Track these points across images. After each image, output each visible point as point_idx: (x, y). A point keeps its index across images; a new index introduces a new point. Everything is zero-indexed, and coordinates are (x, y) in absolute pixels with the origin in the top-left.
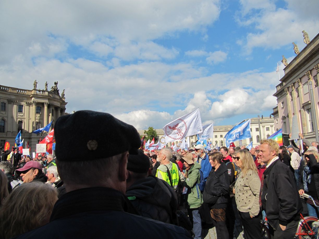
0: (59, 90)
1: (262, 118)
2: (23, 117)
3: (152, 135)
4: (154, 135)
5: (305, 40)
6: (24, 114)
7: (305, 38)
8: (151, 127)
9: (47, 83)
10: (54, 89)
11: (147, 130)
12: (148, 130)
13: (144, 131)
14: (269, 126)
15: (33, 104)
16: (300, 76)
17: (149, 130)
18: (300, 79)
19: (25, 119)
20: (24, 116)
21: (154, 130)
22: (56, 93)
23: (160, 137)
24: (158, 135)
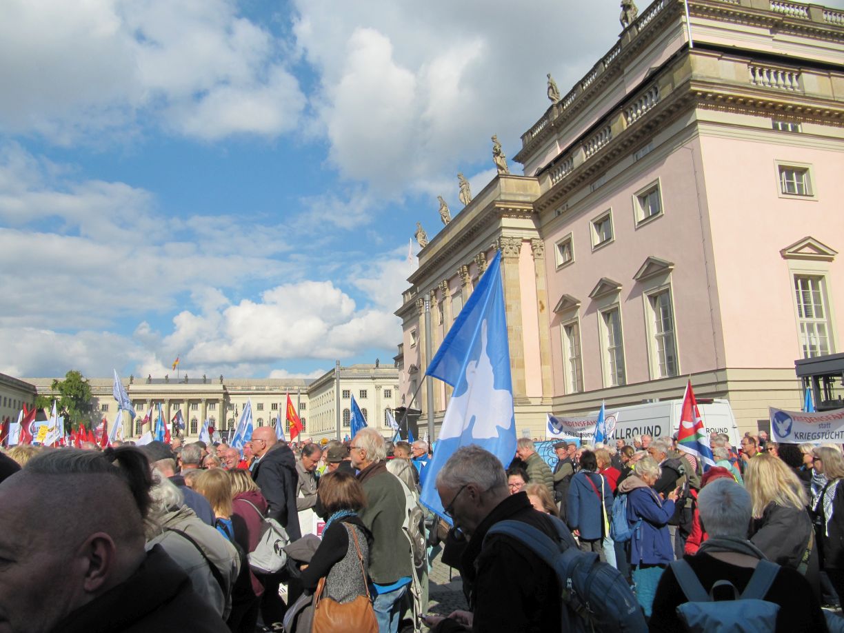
1: (377, 366)
3: (76, 396)
4: (83, 395)
5: (462, 194)
7: (462, 191)
8: (74, 370)
11: (62, 380)
12: (65, 379)
13: (52, 382)
14: (391, 387)
16: (449, 276)
17: (69, 381)
18: (448, 281)
21: (83, 380)
23: (102, 401)
24: (96, 395)
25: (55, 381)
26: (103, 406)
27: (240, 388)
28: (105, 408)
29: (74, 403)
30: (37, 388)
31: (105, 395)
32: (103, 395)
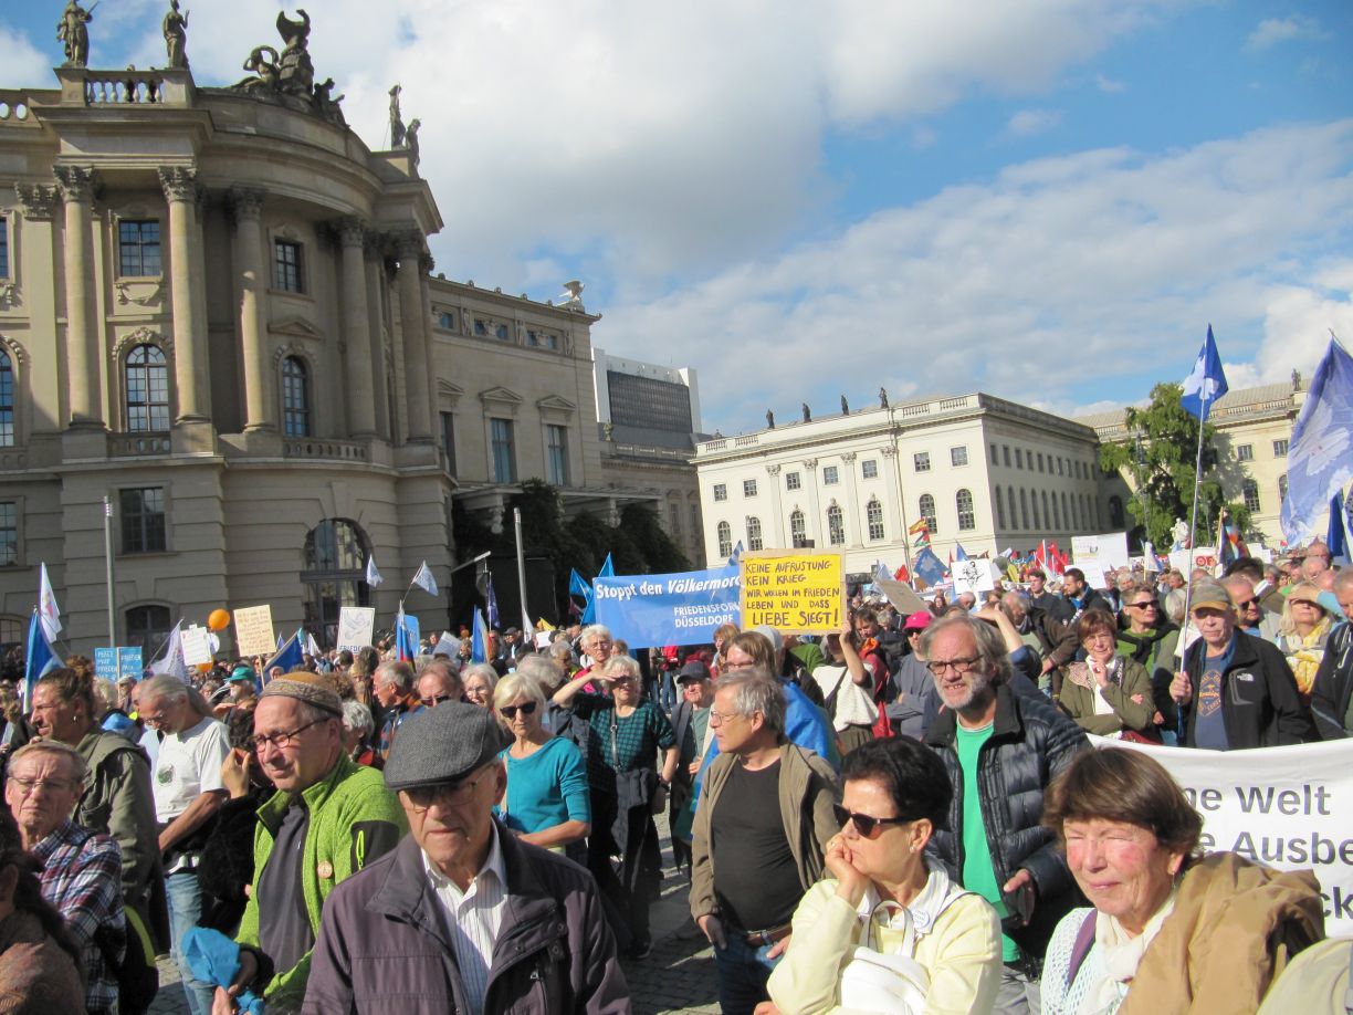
0: (330, 84)
2: (13, 312)
3: (1179, 434)
4: (1195, 430)
6: (15, 288)
8: (1165, 382)
9: (181, 12)
10: (271, 68)
11: (1143, 404)
12: (1150, 402)
15: (66, 190)
17: (1158, 405)
19: (26, 326)
20: (16, 302)
22: (291, 100)
23: (1238, 438)
24: (1220, 427)
25: (1130, 410)
26: (1240, 448)
28: (1246, 452)
29: (1178, 451)
30: (1097, 431)
31: (1241, 424)
32: (1236, 425)
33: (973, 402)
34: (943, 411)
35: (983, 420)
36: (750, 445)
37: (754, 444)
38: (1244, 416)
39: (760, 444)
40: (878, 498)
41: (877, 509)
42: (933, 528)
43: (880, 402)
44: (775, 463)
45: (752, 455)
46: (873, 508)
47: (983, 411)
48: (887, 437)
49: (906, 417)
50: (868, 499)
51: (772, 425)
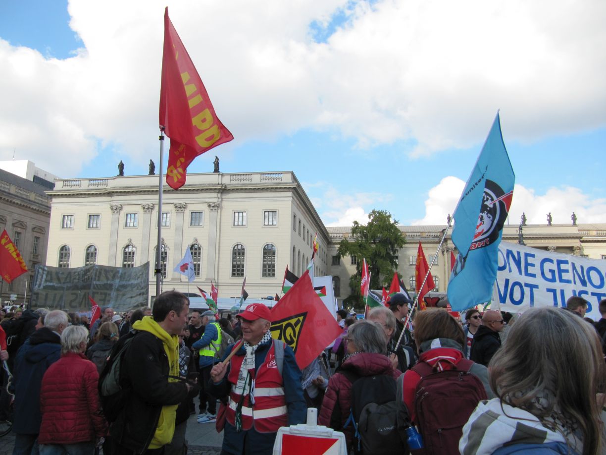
12: (369, 221)
13: (351, 226)
21: (392, 221)
25: (355, 223)
27: (594, 233)
31: (414, 243)
32: (411, 243)
33: (287, 179)
34: (263, 182)
35: (293, 192)
36: (100, 187)
37: (104, 187)
38: (415, 238)
39: (109, 187)
40: (199, 242)
41: (197, 251)
42: (240, 272)
43: (213, 168)
44: (118, 203)
45: (100, 195)
46: (195, 250)
47: (294, 185)
48: (215, 195)
49: (232, 182)
50: (191, 242)
51: (121, 173)
